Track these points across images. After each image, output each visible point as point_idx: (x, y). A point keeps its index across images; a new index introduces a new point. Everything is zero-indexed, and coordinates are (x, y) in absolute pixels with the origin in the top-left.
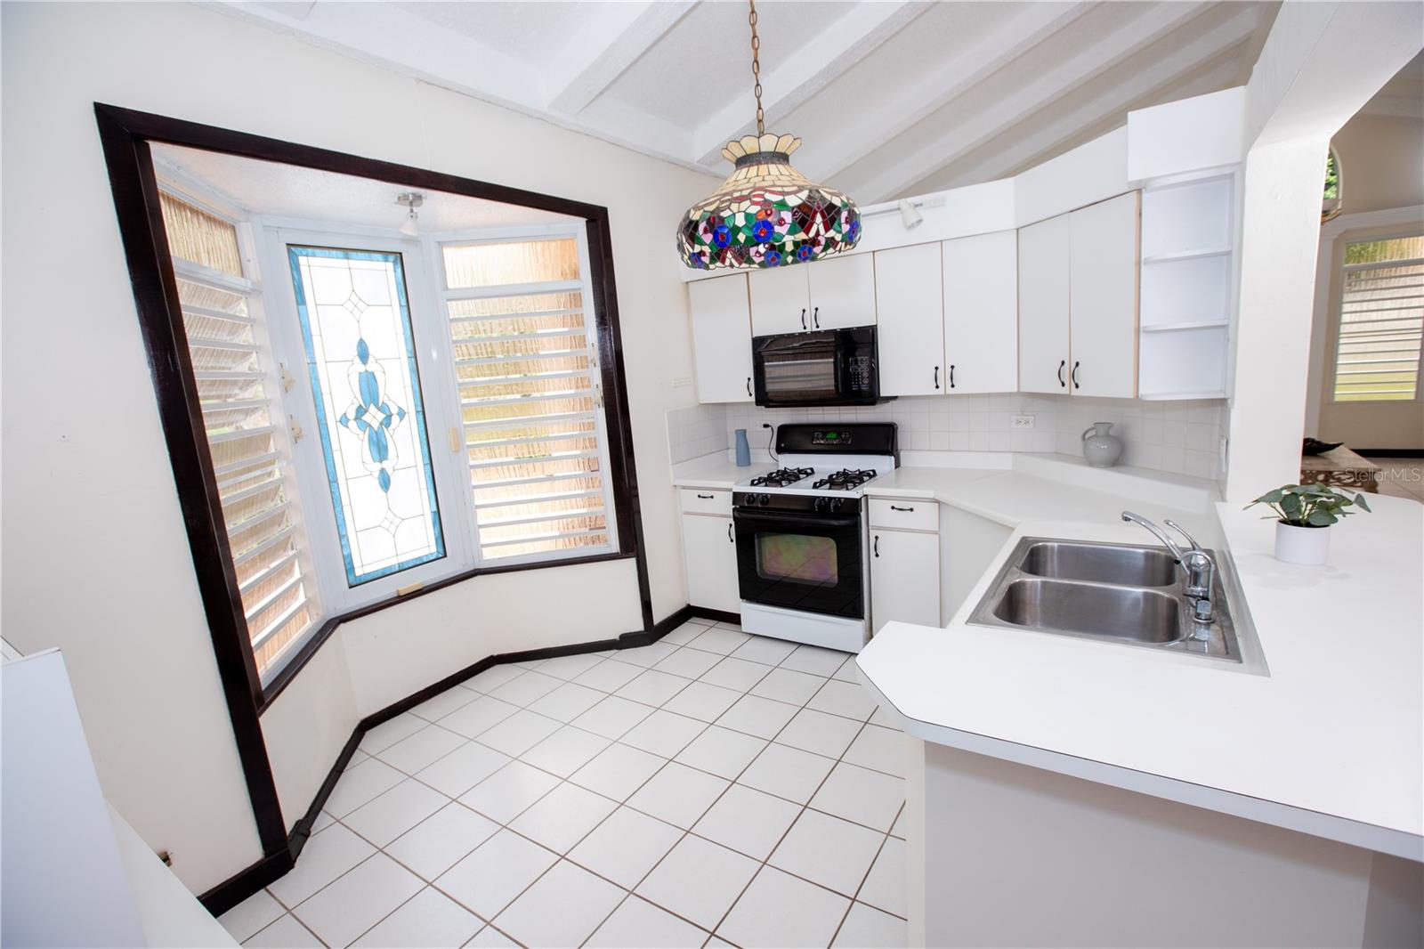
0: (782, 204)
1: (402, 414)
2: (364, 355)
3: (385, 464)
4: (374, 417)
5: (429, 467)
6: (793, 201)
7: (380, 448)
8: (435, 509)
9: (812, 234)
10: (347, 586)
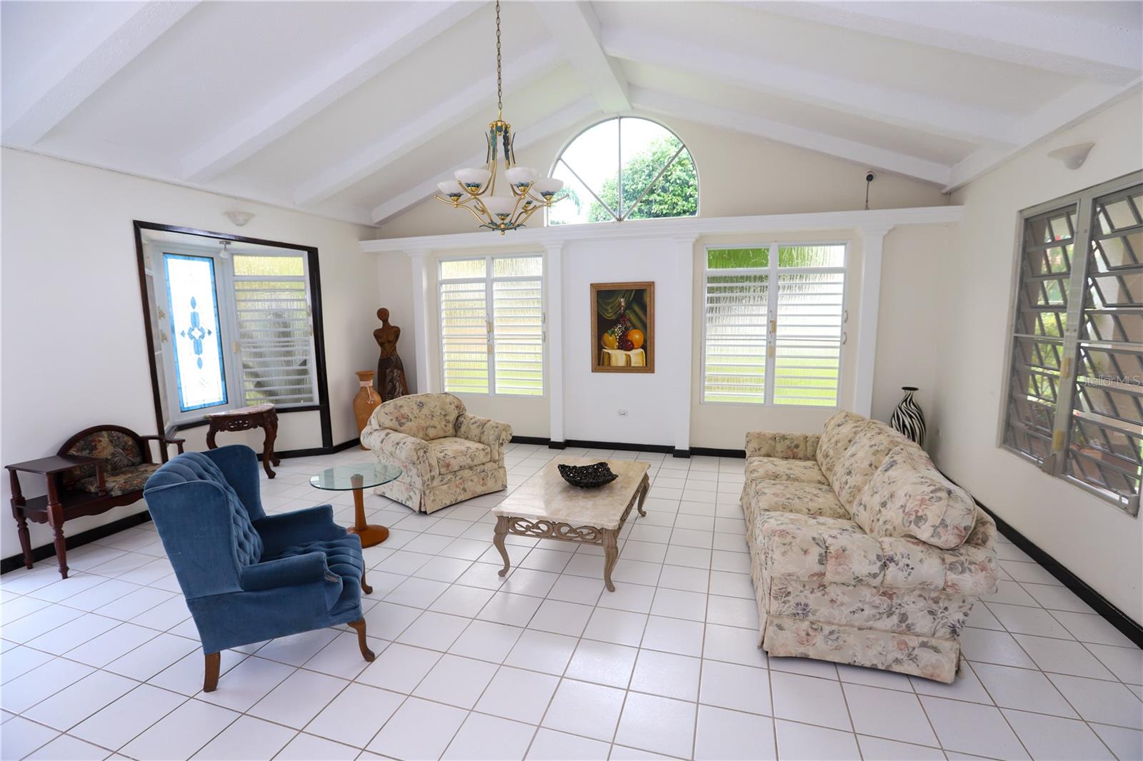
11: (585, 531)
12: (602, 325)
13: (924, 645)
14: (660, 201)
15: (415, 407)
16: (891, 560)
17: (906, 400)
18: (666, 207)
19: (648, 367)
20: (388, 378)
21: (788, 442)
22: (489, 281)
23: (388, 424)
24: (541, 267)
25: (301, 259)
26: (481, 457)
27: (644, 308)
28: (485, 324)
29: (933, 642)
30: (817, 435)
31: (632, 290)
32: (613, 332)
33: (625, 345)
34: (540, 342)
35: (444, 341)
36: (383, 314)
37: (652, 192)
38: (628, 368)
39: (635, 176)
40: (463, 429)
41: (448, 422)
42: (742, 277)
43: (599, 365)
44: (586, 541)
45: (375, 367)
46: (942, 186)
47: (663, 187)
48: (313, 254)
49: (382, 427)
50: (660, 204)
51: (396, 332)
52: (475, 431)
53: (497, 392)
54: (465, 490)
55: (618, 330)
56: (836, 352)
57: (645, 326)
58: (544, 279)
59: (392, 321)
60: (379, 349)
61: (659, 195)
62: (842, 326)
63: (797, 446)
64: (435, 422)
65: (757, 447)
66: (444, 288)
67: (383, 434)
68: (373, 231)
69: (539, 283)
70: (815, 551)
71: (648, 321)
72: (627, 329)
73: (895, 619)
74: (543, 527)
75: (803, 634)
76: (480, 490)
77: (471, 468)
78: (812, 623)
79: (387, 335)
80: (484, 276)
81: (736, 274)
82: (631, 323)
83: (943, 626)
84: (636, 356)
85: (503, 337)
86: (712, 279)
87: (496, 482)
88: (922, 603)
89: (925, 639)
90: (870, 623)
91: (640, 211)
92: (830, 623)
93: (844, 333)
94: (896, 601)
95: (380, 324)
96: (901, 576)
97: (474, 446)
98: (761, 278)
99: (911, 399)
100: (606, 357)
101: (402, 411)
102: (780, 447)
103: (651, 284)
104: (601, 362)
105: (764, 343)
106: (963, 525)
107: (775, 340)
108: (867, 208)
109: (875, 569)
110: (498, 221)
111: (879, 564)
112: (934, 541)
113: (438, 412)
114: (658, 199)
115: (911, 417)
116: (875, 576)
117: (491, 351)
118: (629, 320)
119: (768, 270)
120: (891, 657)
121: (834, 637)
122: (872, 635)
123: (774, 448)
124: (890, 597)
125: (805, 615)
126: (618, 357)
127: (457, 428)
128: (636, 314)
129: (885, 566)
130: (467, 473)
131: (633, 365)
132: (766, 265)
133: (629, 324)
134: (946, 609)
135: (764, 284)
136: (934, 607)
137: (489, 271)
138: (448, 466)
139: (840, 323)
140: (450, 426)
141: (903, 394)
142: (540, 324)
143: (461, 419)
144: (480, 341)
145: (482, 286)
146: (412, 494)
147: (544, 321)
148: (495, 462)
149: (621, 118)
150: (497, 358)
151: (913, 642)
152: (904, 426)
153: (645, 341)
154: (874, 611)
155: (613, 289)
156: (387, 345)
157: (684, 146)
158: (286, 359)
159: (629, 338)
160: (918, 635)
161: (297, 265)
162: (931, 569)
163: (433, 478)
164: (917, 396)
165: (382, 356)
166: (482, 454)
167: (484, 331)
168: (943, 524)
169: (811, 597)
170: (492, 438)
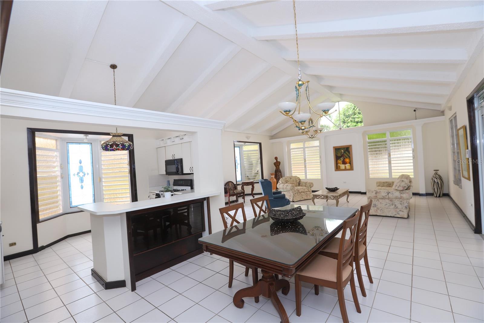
0: (109, 144)
1: (88, 174)
2: (80, 162)
3: (82, 184)
4: (81, 174)
5: (93, 185)
6: (110, 144)
7: (82, 181)
8: (94, 194)
9: (114, 148)
10: (69, 207)
11: (332, 197)
12: (337, 158)
13: (400, 211)
14: (358, 117)
15: (289, 179)
16: (389, 193)
17: (435, 174)
18: (360, 119)
19: (352, 169)
20: (278, 175)
21: (388, 183)
22: (304, 148)
23: (284, 182)
24: (319, 143)
25: (257, 146)
26: (306, 190)
27: (349, 152)
28: (303, 160)
29: (402, 210)
30: (393, 181)
31: (345, 148)
32: (340, 160)
33: (344, 163)
34: (319, 164)
35: (292, 165)
36: (276, 158)
37: (355, 114)
38: (346, 169)
39: (349, 110)
40: (301, 184)
41: (297, 183)
42: (379, 142)
43: (337, 169)
44: (332, 199)
45: (274, 172)
46: (440, 111)
47: (359, 112)
48: (260, 144)
49: (283, 183)
50: (358, 118)
51: (280, 163)
52: (304, 184)
53: (307, 178)
54: (302, 198)
55: (342, 159)
56: (412, 161)
57: (350, 157)
58: (319, 146)
59: (278, 160)
60: (275, 167)
61: (357, 115)
62: (412, 153)
63: (390, 184)
64: (294, 182)
65: (379, 185)
66: (291, 150)
67: (283, 184)
68: (272, 137)
69: (318, 147)
70: (374, 192)
71: (351, 156)
72: (344, 158)
73: (394, 206)
74: (323, 197)
75: (376, 210)
76: (306, 198)
77: (304, 192)
78: (377, 208)
79: (277, 164)
80: (303, 147)
81: (377, 141)
82: (346, 156)
83: (404, 207)
84: (348, 166)
85: (309, 163)
86: (369, 143)
87: (310, 196)
88: (398, 202)
89: (400, 209)
90: (389, 207)
91: (351, 121)
92: (381, 208)
93: (413, 155)
94: (393, 202)
95: (275, 161)
96: (391, 195)
97: (304, 187)
98: (385, 141)
99: (437, 173)
100: (339, 167)
101: (287, 179)
102: (385, 185)
103: (351, 146)
104: (337, 168)
105: (387, 160)
106: (404, 186)
107: (391, 159)
108: (416, 119)
109: (386, 194)
110: (311, 137)
111: (387, 193)
112: (398, 189)
113: (294, 180)
114: (357, 116)
115: (437, 178)
116: (386, 196)
117: (305, 167)
118: (345, 156)
119: (387, 139)
120: (394, 214)
121: (382, 210)
122: (389, 209)
123: (384, 185)
124: (392, 201)
125: (376, 207)
126: (342, 166)
127: (299, 184)
128: (346, 154)
129: (388, 194)
130: (303, 194)
131: (347, 168)
132: (386, 138)
133: (345, 157)
134: (404, 203)
135: (386, 143)
136: (401, 203)
137: (304, 145)
138: (299, 191)
139: (412, 152)
140: (298, 184)
141: (434, 172)
142: (319, 159)
143: (300, 182)
144: (302, 164)
145: (302, 149)
146: (290, 197)
147: (320, 158)
148: (309, 192)
149: (339, 102)
150: (307, 169)
151: (398, 210)
152: (435, 181)
153: (350, 161)
154: (389, 205)
155: (339, 148)
156: (277, 167)
157: (358, 107)
158: (251, 173)
159: (345, 161)
160: (399, 209)
161: (257, 147)
162: (397, 194)
163: (295, 193)
164: (439, 173)
165: (276, 169)
166: (306, 189)
167: (303, 162)
168: (400, 186)
169: (376, 202)
170: (309, 185)
